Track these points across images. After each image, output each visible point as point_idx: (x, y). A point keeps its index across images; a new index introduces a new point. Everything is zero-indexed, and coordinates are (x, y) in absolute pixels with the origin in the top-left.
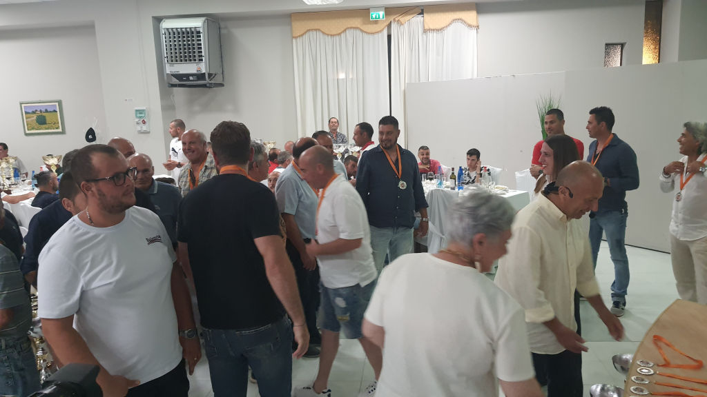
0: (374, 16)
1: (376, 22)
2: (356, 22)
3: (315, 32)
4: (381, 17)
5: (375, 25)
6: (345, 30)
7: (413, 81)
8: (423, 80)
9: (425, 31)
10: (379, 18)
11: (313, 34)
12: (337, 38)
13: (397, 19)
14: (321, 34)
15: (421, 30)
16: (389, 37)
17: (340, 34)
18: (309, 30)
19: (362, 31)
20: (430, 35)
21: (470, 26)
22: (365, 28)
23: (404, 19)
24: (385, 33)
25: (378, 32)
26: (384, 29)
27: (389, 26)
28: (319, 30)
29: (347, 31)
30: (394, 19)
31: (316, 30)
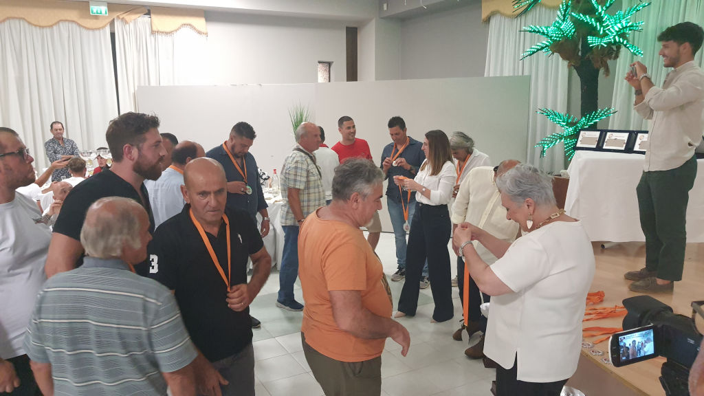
0: (95, 11)
1: (96, 17)
2: (73, 15)
3: (17, 22)
4: (103, 12)
5: (95, 21)
6: (58, 22)
7: (142, 84)
8: (153, 83)
9: (153, 32)
10: (101, 13)
11: (15, 24)
12: (48, 31)
13: (121, 17)
14: (26, 24)
15: (148, 32)
16: (113, 35)
17: (51, 26)
18: (8, 18)
19: (79, 25)
20: (160, 37)
21: (200, 33)
22: (82, 22)
23: (128, 17)
24: (108, 30)
25: (99, 29)
26: (105, 26)
27: (112, 24)
28: (24, 19)
29: (61, 24)
30: (118, 17)
31: (20, 19)
